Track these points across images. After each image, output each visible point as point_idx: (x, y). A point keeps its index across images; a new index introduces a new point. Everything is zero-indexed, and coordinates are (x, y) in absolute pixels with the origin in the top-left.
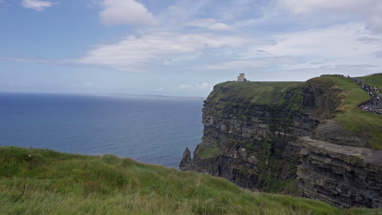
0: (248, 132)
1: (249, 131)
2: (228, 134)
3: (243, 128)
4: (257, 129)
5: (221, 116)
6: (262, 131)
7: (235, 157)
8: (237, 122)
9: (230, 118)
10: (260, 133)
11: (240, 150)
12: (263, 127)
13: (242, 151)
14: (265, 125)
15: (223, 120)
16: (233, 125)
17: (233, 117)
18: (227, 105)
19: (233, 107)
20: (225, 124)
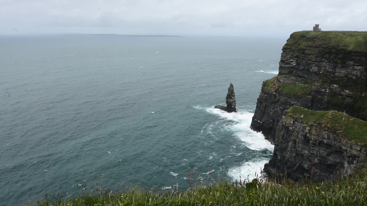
0: (341, 72)
1: (343, 72)
2: (320, 74)
3: (337, 69)
4: (351, 70)
5: (314, 60)
6: (356, 72)
7: (328, 91)
8: (329, 65)
9: (323, 61)
10: (355, 73)
11: (333, 86)
12: (358, 68)
13: (334, 86)
14: (360, 67)
15: (316, 63)
16: (324, 67)
17: (325, 60)
18: (320, 51)
19: (326, 53)
20: (316, 66)
